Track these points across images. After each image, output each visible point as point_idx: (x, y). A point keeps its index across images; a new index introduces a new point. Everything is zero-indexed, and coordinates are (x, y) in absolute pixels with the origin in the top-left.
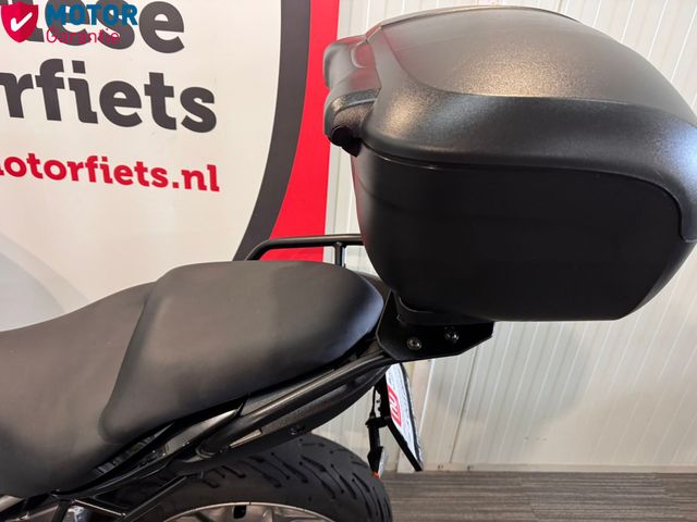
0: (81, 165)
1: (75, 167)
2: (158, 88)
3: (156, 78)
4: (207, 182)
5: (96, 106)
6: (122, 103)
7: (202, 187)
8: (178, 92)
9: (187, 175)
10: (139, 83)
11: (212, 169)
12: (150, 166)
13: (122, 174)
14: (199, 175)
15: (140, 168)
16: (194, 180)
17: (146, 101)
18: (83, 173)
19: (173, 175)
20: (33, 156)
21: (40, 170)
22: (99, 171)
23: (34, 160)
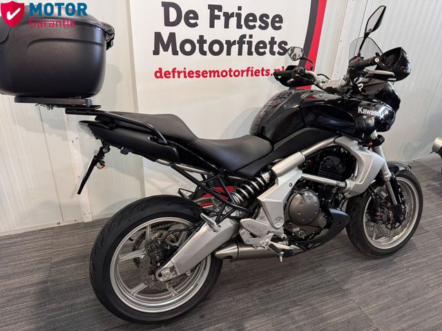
0: (245, 71)
1: (243, 71)
2: (273, 42)
3: (273, 38)
5: (253, 50)
6: (262, 48)
8: (277, 43)
10: (268, 41)
11: (283, 67)
12: (265, 69)
13: (257, 73)
15: (263, 70)
17: (268, 46)
18: (245, 73)
19: (272, 72)
20: (230, 69)
21: (232, 73)
22: (250, 73)
23: (230, 70)
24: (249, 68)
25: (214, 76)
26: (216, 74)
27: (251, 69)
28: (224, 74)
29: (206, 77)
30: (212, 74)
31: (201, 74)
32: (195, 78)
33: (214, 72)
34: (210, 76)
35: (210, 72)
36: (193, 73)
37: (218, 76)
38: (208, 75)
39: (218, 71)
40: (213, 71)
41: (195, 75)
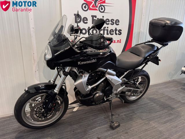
2: (116, 30)
3: (116, 28)
4: (120, 42)
5: (109, 33)
6: (112, 32)
7: (119, 42)
8: (118, 30)
9: (118, 41)
10: (114, 29)
11: (120, 40)
14: (119, 41)
16: (118, 42)
17: (114, 31)
19: (116, 41)
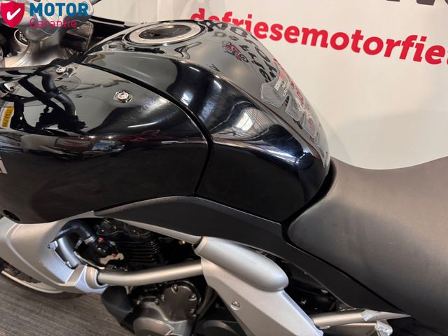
0: (398, 43)
1: (391, 44)
18: (398, 50)
20: (358, 32)
21: (361, 44)
22: (412, 51)
23: (358, 36)
24: (415, 37)
25: (314, 43)
26: (320, 38)
27: (418, 41)
28: (340, 41)
29: (295, 41)
30: (310, 37)
31: (283, 32)
32: (268, 39)
33: (316, 33)
34: (304, 42)
35: (306, 32)
36: (266, 29)
37: (324, 44)
38: (300, 38)
39: (324, 33)
40: (314, 31)
41: (269, 33)
